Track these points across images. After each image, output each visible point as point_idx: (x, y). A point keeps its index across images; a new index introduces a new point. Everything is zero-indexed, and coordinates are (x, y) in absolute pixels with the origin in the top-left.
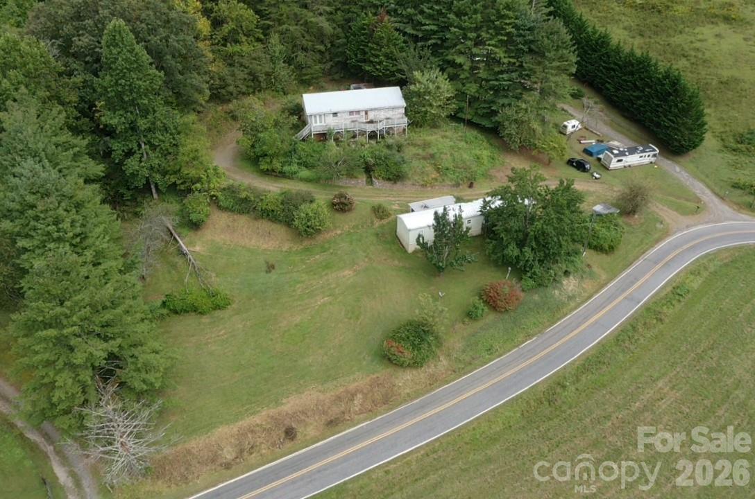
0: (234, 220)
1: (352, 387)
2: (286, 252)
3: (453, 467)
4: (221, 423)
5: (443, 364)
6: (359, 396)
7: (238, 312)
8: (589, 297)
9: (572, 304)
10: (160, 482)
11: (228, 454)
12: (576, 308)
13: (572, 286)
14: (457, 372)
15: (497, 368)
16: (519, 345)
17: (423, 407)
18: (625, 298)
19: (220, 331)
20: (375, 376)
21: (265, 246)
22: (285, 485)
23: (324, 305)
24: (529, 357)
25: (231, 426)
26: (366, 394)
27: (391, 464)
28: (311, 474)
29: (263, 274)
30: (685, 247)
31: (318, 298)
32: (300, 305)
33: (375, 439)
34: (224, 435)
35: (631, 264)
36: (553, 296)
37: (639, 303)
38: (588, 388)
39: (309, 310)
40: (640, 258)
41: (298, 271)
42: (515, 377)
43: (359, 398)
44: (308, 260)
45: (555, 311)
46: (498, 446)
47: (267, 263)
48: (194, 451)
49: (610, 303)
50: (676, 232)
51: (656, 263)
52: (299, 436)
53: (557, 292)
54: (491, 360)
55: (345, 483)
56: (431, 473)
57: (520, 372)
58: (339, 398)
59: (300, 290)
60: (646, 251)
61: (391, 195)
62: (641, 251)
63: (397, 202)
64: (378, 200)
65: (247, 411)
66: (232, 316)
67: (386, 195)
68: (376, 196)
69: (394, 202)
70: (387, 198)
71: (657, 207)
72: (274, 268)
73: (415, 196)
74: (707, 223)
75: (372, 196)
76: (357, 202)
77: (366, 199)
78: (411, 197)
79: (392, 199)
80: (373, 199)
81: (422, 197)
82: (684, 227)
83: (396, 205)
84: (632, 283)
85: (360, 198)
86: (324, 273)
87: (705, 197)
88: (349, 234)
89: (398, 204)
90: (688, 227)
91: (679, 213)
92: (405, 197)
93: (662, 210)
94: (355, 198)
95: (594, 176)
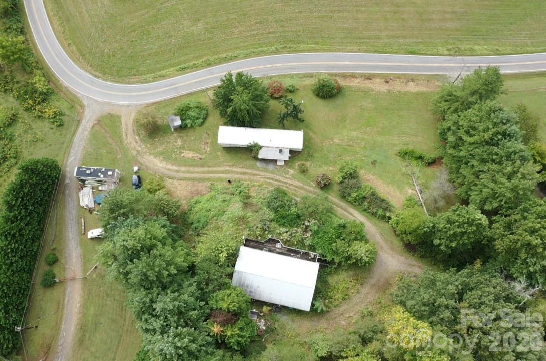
2: (363, 170)
7: (395, 145)
11: (411, 84)
15: (295, 69)
16: (278, 75)
18: (212, 75)
19: (406, 139)
20: (348, 84)
21: (373, 178)
23: (354, 131)
25: (410, 90)
29: (378, 162)
31: (356, 136)
32: (365, 136)
34: (413, 88)
38: (266, 45)
39: (362, 131)
41: (360, 155)
42: (292, 61)
46: (316, 40)
47: (375, 167)
48: (424, 88)
54: (295, 74)
56: (344, 43)
59: (363, 144)
60: (171, 99)
61: (287, 185)
62: (174, 100)
63: (287, 176)
64: (298, 181)
65: (402, 94)
66: (399, 144)
67: (291, 187)
68: (296, 187)
69: (290, 177)
70: (291, 183)
71: (127, 129)
72: (372, 163)
73: (272, 181)
74: (114, 105)
75: (299, 188)
76: (312, 183)
77: (305, 186)
78: (276, 180)
79: (289, 181)
80: (301, 184)
81: (269, 179)
82: (131, 107)
83: (290, 174)
84: (200, 82)
85: (308, 187)
86: (348, 147)
87: (88, 125)
88: (326, 164)
89: (288, 174)
90: (129, 106)
91: (120, 119)
92: (279, 181)
93: (127, 126)
94: (311, 189)
95: (138, 170)
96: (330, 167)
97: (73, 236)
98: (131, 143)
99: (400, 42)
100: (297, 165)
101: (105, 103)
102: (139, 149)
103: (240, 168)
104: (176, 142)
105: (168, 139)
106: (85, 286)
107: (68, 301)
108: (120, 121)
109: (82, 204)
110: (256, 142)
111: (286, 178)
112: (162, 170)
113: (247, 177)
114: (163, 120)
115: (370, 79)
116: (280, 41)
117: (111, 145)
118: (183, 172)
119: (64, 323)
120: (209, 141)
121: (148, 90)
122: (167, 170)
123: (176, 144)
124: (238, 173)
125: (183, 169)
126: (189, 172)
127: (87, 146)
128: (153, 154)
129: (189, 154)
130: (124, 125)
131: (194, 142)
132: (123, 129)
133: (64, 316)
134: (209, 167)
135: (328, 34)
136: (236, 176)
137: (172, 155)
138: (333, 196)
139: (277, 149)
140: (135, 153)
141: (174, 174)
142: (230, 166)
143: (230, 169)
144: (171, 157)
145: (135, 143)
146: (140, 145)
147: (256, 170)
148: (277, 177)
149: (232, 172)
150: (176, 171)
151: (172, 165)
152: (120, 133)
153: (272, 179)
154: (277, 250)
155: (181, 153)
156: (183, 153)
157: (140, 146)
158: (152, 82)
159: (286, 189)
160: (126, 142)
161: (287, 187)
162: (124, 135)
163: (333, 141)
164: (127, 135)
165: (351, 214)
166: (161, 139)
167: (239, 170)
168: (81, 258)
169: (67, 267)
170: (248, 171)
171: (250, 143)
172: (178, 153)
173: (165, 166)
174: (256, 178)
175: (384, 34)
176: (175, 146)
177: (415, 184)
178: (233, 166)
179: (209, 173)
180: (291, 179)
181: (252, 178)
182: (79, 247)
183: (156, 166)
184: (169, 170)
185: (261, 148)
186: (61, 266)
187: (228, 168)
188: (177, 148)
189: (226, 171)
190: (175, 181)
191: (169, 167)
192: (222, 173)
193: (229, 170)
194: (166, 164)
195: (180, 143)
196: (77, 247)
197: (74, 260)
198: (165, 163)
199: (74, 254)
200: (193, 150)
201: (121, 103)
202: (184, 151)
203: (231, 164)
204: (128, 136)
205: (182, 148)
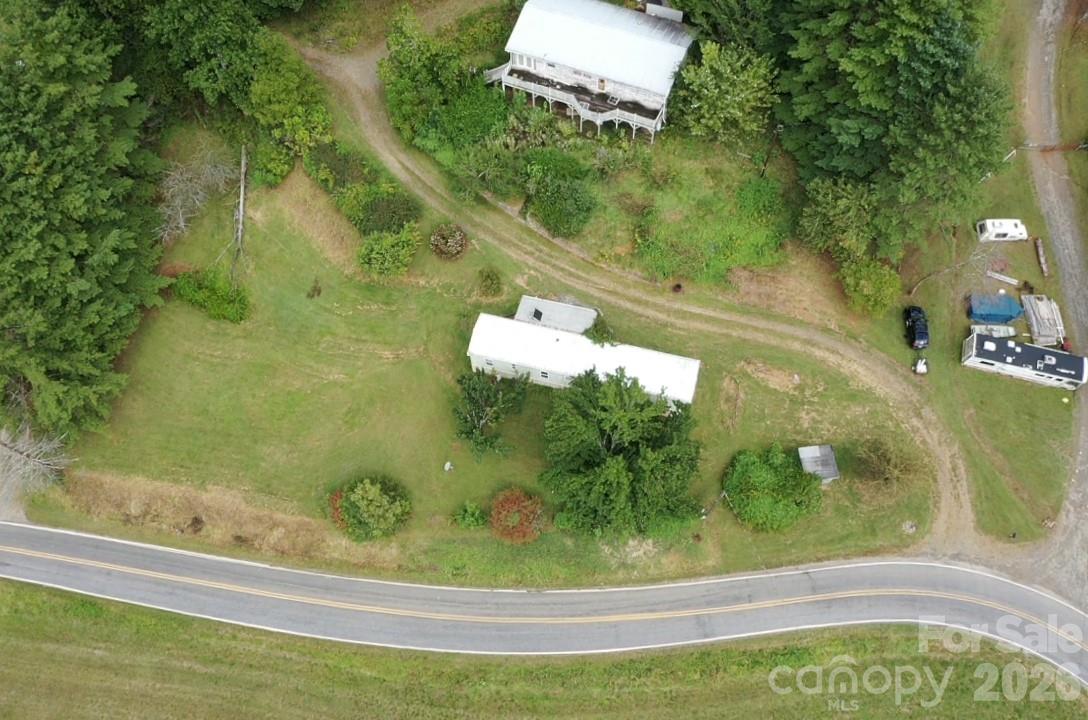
0: (315, 195)
1: (279, 516)
2: (347, 276)
3: (292, 679)
4: (144, 471)
5: (389, 552)
6: (282, 530)
7: (247, 336)
8: (654, 580)
9: (621, 575)
10: (68, 497)
11: (134, 509)
12: (619, 584)
13: (641, 552)
14: (402, 571)
15: (442, 601)
16: (496, 587)
17: (328, 589)
18: (697, 617)
19: (215, 351)
20: (307, 520)
21: (329, 254)
22: (149, 580)
23: (335, 383)
24: (488, 611)
25: (148, 482)
26: (290, 532)
27: (244, 631)
28: (175, 586)
29: (303, 295)
30: (898, 591)
31: (334, 369)
32: (311, 367)
33: (254, 591)
34: (138, 487)
35: (777, 566)
36: (597, 551)
37: (706, 636)
38: (513, 701)
39: (315, 380)
40: (801, 567)
41: (340, 315)
42: (445, 627)
43: (278, 533)
44: (362, 305)
45: (586, 571)
46: (351, 692)
47: (316, 281)
48: (106, 486)
49: (669, 610)
50: (924, 554)
51: (814, 590)
52: (203, 532)
53: (607, 550)
54: (448, 584)
55: (194, 618)
56: (269, 669)
57: (456, 625)
58: (259, 520)
59: (324, 345)
60: (828, 559)
61: (537, 253)
62: (820, 555)
63: (532, 272)
64: (509, 256)
65: (173, 473)
66: (238, 337)
67: (530, 249)
68: (515, 245)
69: (527, 270)
70: (527, 256)
71: (955, 488)
72: (319, 294)
73: (572, 270)
74: (1002, 569)
75: (510, 241)
76: (477, 246)
77: (496, 243)
78: (563, 270)
79: (531, 261)
80: (505, 250)
81: (579, 277)
82: (950, 553)
83: (526, 277)
84: (737, 600)
85: (489, 239)
86: (364, 338)
87: (1072, 516)
88: (432, 294)
89: (530, 277)
90: (957, 557)
91: (978, 521)
92: (554, 266)
93: (957, 498)
94: (482, 235)
95: (915, 365)
96: (424, 287)
97: (1063, 238)
98: (940, 444)
99: (106, 649)
100: (504, 297)
101: (1031, 581)
102: (915, 422)
103: (648, 317)
104: (813, 419)
105: (835, 433)
106: (1017, 134)
107: (1050, 113)
108: (977, 513)
109: (1054, 305)
110: (598, 346)
111: (536, 270)
112: (851, 354)
113: (633, 292)
114: (850, 489)
115: (238, 538)
116: (466, 708)
117: (996, 449)
118: (796, 338)
119: (1052, 78)
120: (724, 407)
121: (901, 598)
122: (838, 353)
123: (813, 414)
124: (655, 306)
125: (797, 346)
126: (782, 336)
127: (1067, 456)
128: (877, 400)
129: (778, 381)
130: (966, 499)
131: (763, 410)
132: (965, 488)
133: (1052, 88)
134: (728, 336)
135: (309, 709)
136: (660, 300)
137: (825, 390)
138: (437, 211)
139: (547, 323)
140: (926, 411)
141: (818, 337)
142: (673, 325)
143: (672, 319)
144: (827, 383)
145: (929, 440)
146: (913, 431)
147: (609, 304)
148: (558, 275)
149: (668, 311)
150: (813, 345)
151: (823, 361)
152: (975, 479)
153: (571, 274)
154: (588, 99)
155: (800, 388)
156: (795, 389)
157: (915, 430)
158: (889, 625)
159: (542, 247)
160: (956, 448)
161: (541, 251)
162: (962, 470)
163: (398, 356)
164: (954, 469)
165: (407, 169)
166: (855, 437)
167: (651, 313)
168: (1035, 187)
169: (1066, 177)
170: (629, 305)
171: (612, 345)
172: (808, 393)
173: (844, 363)
174: (612, 286)
175: (138, 683)
176: (817, 411)
177: (241, 227)
178: (665, 325)
179: (728, 324)
180: (527, 264)
181: (619, 289)
182: (1044, 211)
183: (867, 368)
184: (834, 352)
185: (586, 333)
186: (1078, 179)
187: (680, 323)
188: (811, 403)
189: (683, 318)
190: (816, 321)
191: (832, 359)
192: (695, 314)
193: (677, 318)
194: (839, 365)
195: (803, 414)
196: (1048, 213)
197: (1050, 186)
198: (842, 370)
199: (1053, 198)
200: (767, 390)
201: (979, 571)
202: (791, 392)
203: (670, 329)
204: (949, 466)
205: (796, 402)
